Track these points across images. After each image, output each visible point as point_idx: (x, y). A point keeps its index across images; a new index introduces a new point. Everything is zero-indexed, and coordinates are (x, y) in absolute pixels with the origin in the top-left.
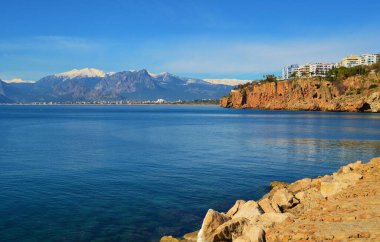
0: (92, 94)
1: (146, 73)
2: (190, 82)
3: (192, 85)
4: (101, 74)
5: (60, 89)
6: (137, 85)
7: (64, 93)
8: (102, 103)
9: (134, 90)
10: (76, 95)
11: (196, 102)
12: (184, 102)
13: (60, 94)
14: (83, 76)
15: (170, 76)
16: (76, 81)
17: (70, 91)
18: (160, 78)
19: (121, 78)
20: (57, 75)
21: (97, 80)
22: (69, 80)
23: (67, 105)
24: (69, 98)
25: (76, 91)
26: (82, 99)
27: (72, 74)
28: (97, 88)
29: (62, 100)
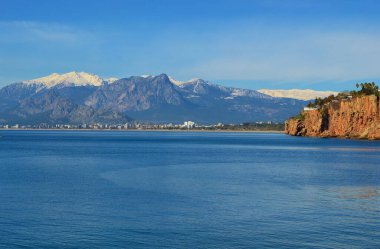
0: (81, 113)
1: (167, 80)
2: (236, 93)
3: (239, 99)
4: (94, 81)
5: (31, 104)
6: (151, 99)
7: (37, 111)
8: (97, 126)
9: (146, 106)
10: (56, 114)
11: (247, 126)
12: (226, 127)
13: (31, 112)
14: (67, 84)
15: (204, 85)
16: (55, 92)
17: (46, 109)
18: (189, 87)
19: (126, 88)
20: (28, 82)
21: (88, 90)
22: (45, 91)
23: (40, 130)
24: (45, 119)
25: (55, 109)
26: (65, 121)
27: (51, 80)
28: (88, 103)
29: (34, 121)
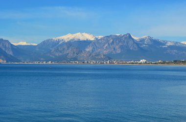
0: (84, 55)
1: (130, 37)
2: (169, 44)
3: (170, 47)
4: (90, 37)
5: (57, 50)
6: (121, 47)
7: (60, 54)
8: (92, 62)
9: (119, 51)
10: (71, 55)
11: (175, 62)
12: (164, 63)
13: (57, 54)
14: (76, 39)
15: (151, 39)
16: (70, 44)
17: (65, 52)
18: (142, 40)
19: (108, 41)
20: (55, 39)
21: (87, 43)
22: (64, 43)
23: (62, 64)
24: (64, 58)
25: (70, 53)
26: (75, 59)
27: (67, 37)
28: (87, 50)
29: (58, 59)
